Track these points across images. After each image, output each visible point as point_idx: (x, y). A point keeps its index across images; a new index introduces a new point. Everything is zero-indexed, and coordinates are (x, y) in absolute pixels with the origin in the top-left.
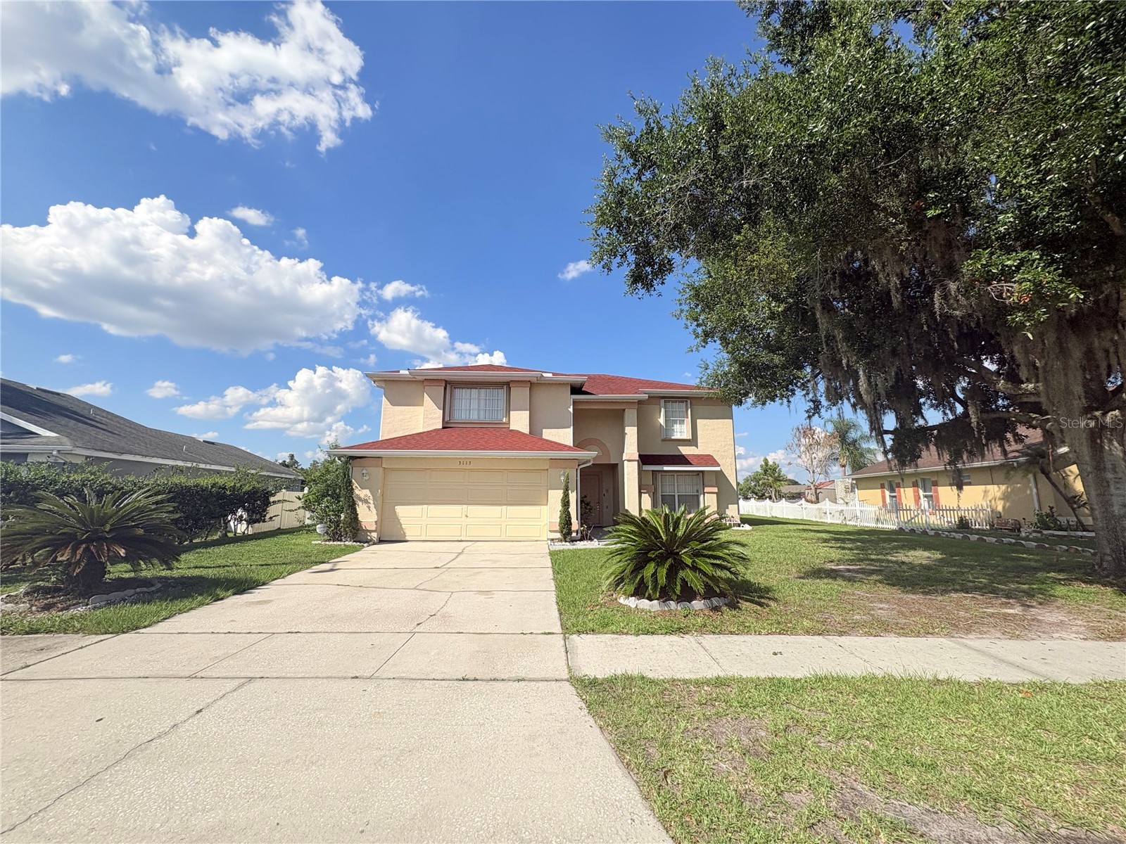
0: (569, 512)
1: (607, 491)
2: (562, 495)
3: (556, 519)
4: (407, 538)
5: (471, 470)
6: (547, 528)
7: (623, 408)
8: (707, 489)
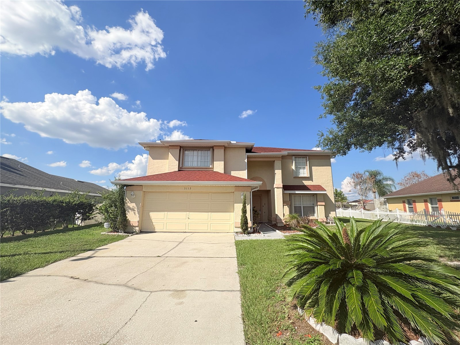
0: (246, 217)
1: (265, 204)
2: (242, 207)
3: (239, 220)
4: (156, 230)
5: (191, 193)
6: (233, 226)
7: (274, 160)
8: (319, 203)
